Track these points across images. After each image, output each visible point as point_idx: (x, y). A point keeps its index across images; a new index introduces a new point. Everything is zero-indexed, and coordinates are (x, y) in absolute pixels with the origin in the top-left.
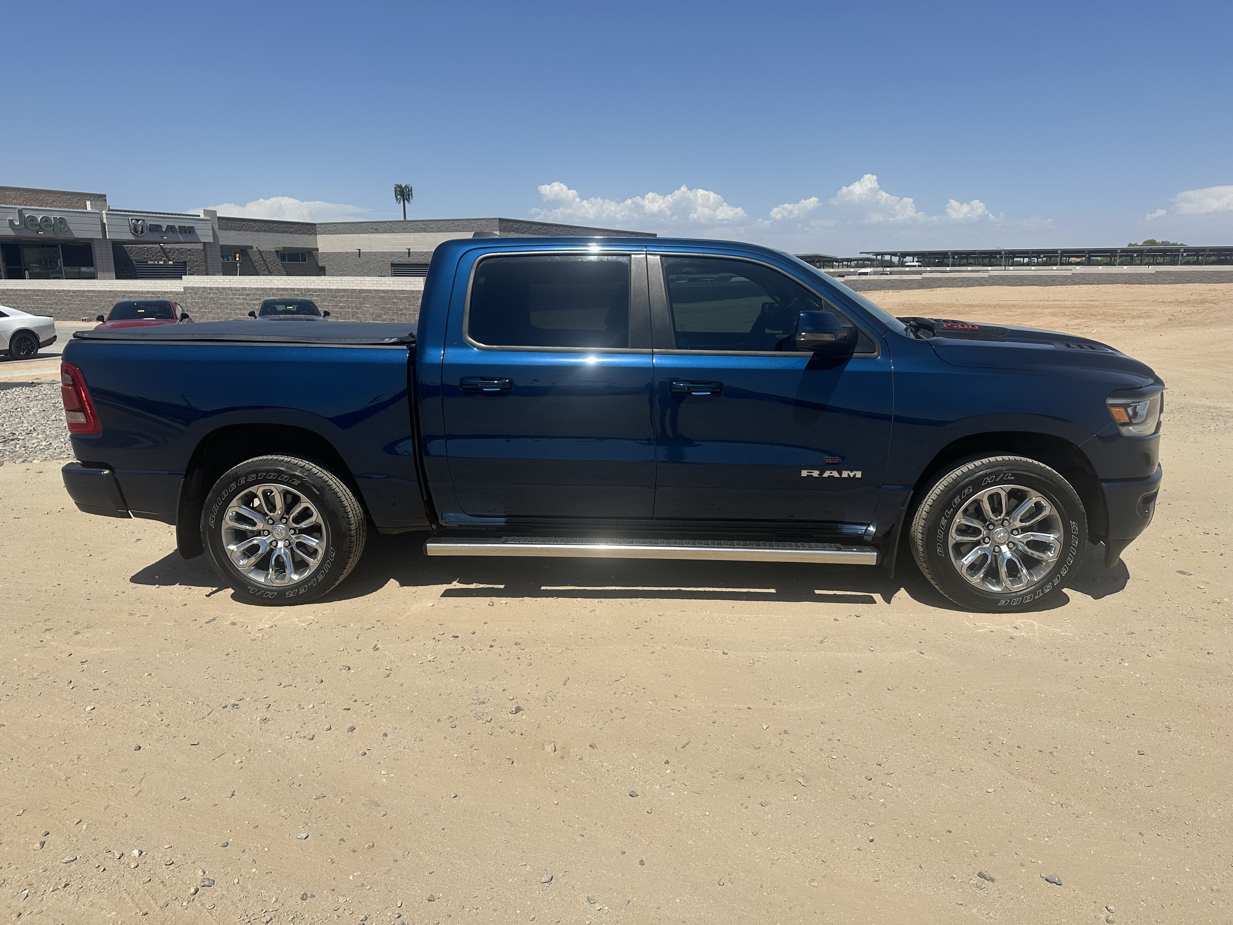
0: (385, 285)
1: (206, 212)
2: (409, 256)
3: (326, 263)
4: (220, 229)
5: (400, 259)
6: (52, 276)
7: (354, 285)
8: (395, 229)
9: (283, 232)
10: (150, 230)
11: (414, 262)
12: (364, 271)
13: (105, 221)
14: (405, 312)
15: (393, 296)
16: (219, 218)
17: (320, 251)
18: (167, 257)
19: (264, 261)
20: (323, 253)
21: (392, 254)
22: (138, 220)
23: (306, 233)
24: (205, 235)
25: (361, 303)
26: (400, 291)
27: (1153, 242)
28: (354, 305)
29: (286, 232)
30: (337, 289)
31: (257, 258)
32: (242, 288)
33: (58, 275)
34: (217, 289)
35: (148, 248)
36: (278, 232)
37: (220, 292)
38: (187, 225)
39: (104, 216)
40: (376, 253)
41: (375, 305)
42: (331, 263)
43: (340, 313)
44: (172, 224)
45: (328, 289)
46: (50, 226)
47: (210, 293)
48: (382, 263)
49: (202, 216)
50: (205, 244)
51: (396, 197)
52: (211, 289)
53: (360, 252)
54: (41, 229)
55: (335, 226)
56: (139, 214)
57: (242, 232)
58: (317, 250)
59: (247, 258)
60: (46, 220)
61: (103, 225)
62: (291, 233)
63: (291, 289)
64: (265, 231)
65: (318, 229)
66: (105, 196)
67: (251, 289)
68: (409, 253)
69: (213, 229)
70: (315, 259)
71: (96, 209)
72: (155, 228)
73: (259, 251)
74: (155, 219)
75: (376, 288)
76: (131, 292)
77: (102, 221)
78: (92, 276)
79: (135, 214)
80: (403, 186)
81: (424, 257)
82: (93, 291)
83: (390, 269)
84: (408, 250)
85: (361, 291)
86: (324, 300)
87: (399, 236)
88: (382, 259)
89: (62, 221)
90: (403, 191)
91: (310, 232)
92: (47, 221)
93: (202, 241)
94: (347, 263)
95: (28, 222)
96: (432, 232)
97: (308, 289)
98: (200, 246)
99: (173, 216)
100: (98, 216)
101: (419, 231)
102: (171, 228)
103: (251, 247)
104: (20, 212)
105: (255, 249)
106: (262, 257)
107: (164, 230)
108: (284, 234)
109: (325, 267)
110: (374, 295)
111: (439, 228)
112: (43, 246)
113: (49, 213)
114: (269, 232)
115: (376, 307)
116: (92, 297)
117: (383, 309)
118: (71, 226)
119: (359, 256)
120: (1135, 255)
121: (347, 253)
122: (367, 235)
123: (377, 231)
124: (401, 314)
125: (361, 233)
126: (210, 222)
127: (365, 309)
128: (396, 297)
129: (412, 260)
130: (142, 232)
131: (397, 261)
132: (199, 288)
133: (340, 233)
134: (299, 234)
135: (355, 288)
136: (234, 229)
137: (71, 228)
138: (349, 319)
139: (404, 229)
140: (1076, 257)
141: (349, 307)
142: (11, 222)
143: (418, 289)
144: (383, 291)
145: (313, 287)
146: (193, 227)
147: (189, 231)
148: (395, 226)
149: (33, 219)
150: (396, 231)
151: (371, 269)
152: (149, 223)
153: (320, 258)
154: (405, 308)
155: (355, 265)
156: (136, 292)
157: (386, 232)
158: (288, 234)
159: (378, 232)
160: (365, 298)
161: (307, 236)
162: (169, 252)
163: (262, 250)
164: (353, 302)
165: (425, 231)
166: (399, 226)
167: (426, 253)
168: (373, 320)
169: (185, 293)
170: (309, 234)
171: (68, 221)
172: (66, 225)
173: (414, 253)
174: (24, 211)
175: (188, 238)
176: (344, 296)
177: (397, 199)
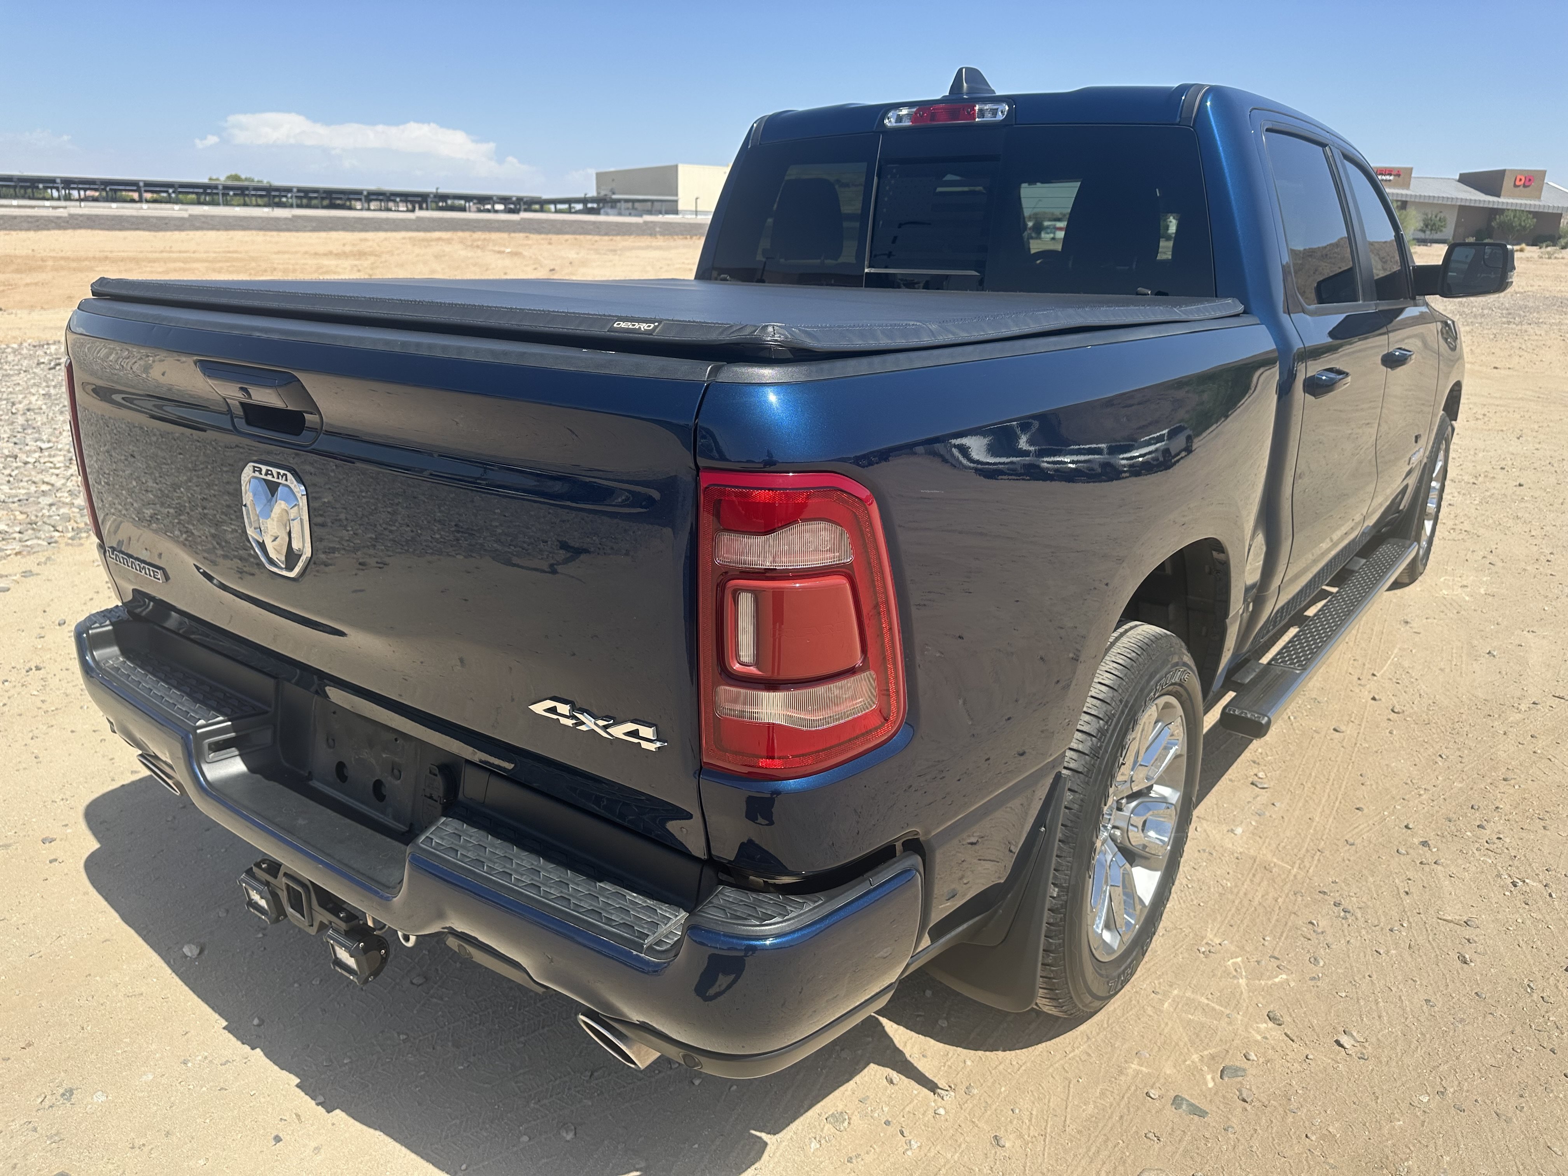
27: (236, 178)
120: (231, 193)
140: (152, 192)
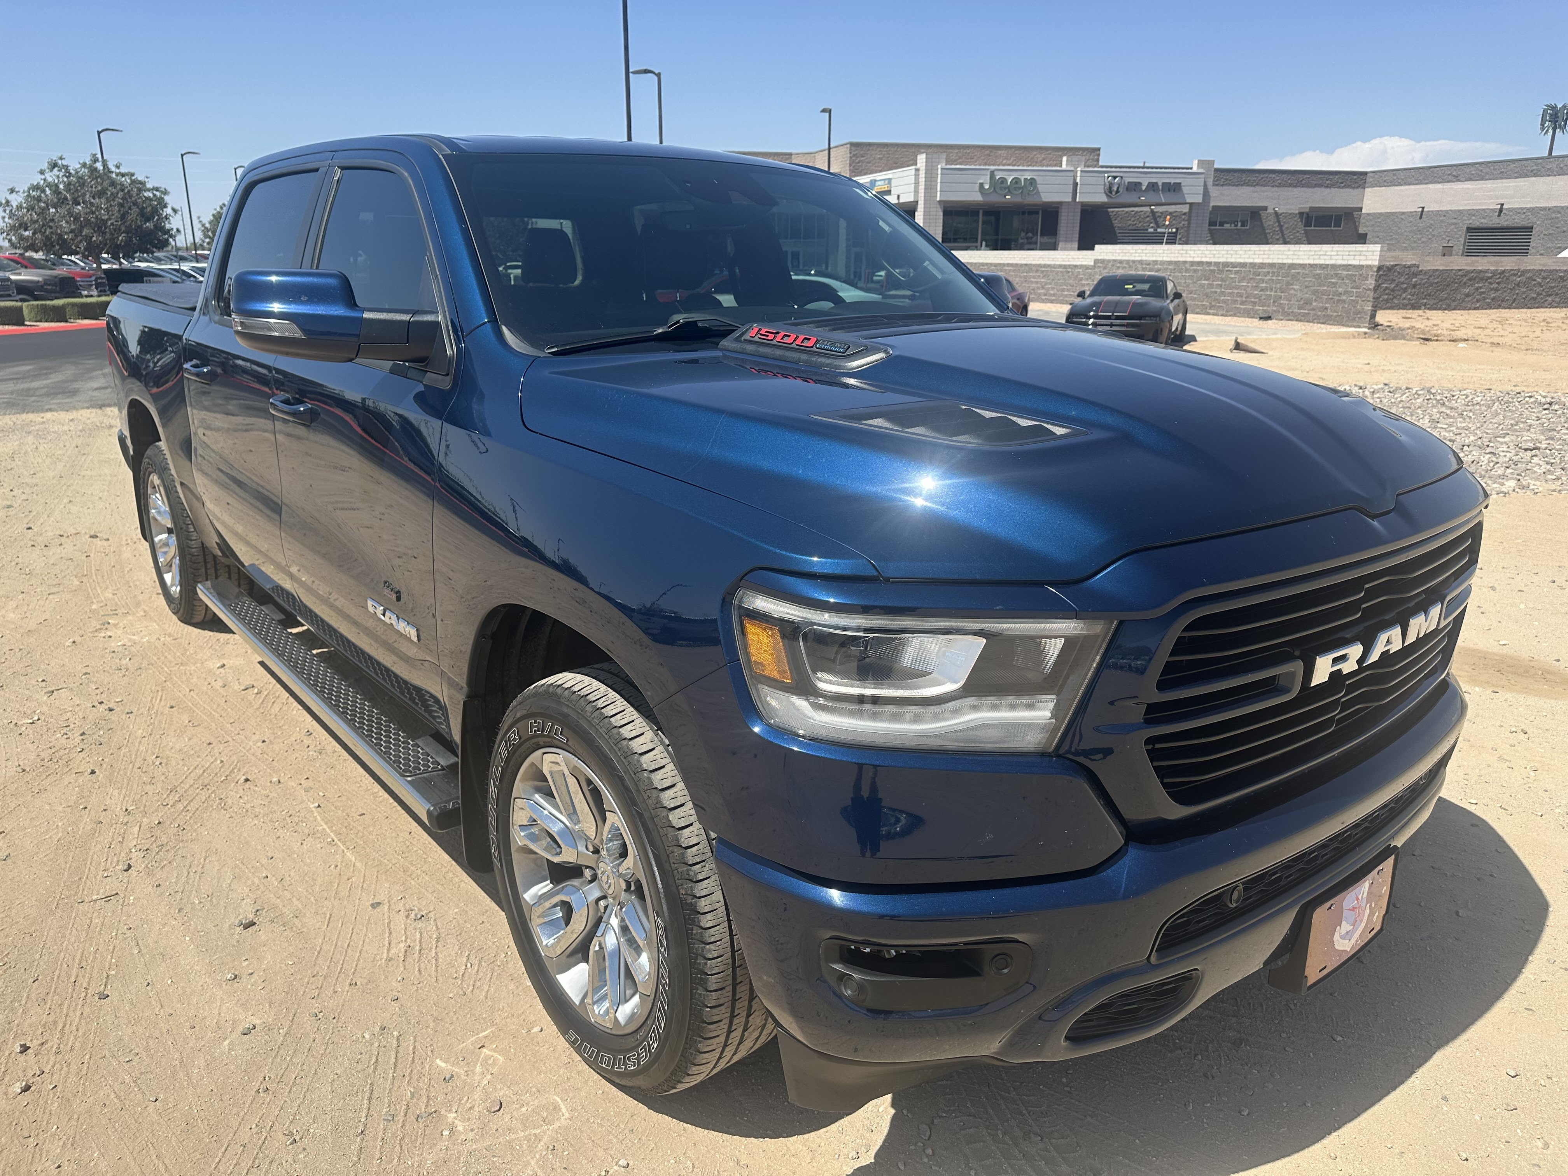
0: (1326, 257)
1: (1201, 163)
2: (1499, 216)
3: (1370, 228)
4: (1214, 185)
5: (1482, 221)
6: (1026, 246)
7: (1285, 257)
8: (1487, 173)
9: (1316, 186)
10: (1127, 189)
11: (1505, 224)
12: (1423, 239)
13: (1078, 180)
14: (1344, 297)
15: (1332, 273)
16: (1216, 170)
17: (1364, 211)
18: (1157, 223)
19: (1281, 226)
20: (1368, 214)
21: (1472, 213)
22: (1115, 178)
23: (1349, 186)
24: (1192, 194)
25: (1288, 284)
26: (1344, 265)
28: (1278, 286)
29: (1320, 186)
30: (1262, 264)
31: (1271, 223)
32: (1154, 261)
33: (1033, 246)
34: (1128, 262)
35: (1137, 212)
36: (1308, 186)
37: (1130, 267)
38: (1173, 181)
39: (1079, 174)
40: (1447, 212)
41: (1306, 287)
42: (1377, 229)
43: (1260, 297)
44: (1154, 180)
45: (1251, 264)
46: (1019, 188)
47: (1118, 267)
48: (1453, 227)
49: (1195, 169)
50: (1191, 204)
51: (1542, 124)
52: (1121, 262)
53: (1422, 212)
54: (1010, 193)
55: (1394, 175)
56: (1118, 169)
57: (1258, 188)
58: (1361, 209)
59: (1258, 223)
60: (1016, 181)
61: (1075, 185)
62: (1327, 187)
63: (1207, 263)
64: (1290, 185)
65: (1369, 179)
66: (1099, 149)
67: (1162, 263)
68: (1501, 211)
69: (1205, 185)
70: (1355, 222)
71: (1072, 165)
72: (1134, 187)
73: (1276, 213)
74: (1136, 175)
75: (1311, 262)
76: (1045, 266)
77: (1075, 180)
78: (1054, 247)
79: (1113, 169)
80: (1559, 106)
81: (1523, 216)
82: (1011, 265)
83: (1463, 236)
84: (1499, 206)
85: (1292, 266)
86: (1244, 278)
87: (1489, 185)
88: (1454, 221)
89: (1032, 182)
90: (1556, 114)
91: (1357, 185)
92: (1016, 183)
93: (1188, 201)
94: (1399, 228)
95: (998, 184)
96: (1549, 176)
97: (1227, 263)
98: (1185, 209)
99: (1163, 170)
100: (1072, 174)
101: (1526, 176)
102: (1153, 186)
103: (1266, 208)
104: (992, 173)
105: (1270, 210)
106: (1279, 221)
107: (1144, 188)
108: (1317, 189)
109: (1366, 234)
110: (1307, 272)
111: (1562, 168)
112: (1023, 213)
113: (1019, 173)
114: (1295, 186)
115: (1306, 290)
116: (1010, 270)
117: (1315, 292)
118: (1040, 188)
119: (1421, 218)
121: (1403, 213)
122: (1439, 186)
123: (1457, 179)
124: (1339, 301)
125: (1431, 183)
126: (1203, 176)
127: (1292, 292)
128: (1336, 275)
129: (1503, 222)
130: (1117, 192)
131: (1476, 223)
132: (1109, 261)
133: (1400, 185)
134: (1339, 187)
135: (1285, 261)
136: (1248, 184)
137: (1040, 190)
138: (1268, 306)
139: (1502, 172)
141: (1271, 290)
142: (981, 185)
143: (1369, 263)
144: (1321, 265)
145: (1233, 260)
146: (1180, 183)
147: (1174, 188)
148: (1488, 170)
149: (1003, 180)
150: (1487, 177)
151: (1434, 236)
152: (1127, 180)
153: (1362, 221)
154: (1346, 292)
155: (1411, 231)
156: (1049, 266)
157: (1471, 180)
158: (1323, 189)
159: (1459, 181)
160: (1294, 277)
161: (1351, 190)
162: (1160, 217)
163: (1280, 212)
164: (1279, 282)
165: (1535, 175)
166: (1495, 169)
167: (1528, 209)
168: (1299, 309)
169: (1094, 267)
170: (1354, 188)
171: (1038, 182)
172: (1035, 187)
173: (1509, 210)
174: (996, 173)
175: (1172, 197)
176: (1269, 273)
177: (1543, 128)
